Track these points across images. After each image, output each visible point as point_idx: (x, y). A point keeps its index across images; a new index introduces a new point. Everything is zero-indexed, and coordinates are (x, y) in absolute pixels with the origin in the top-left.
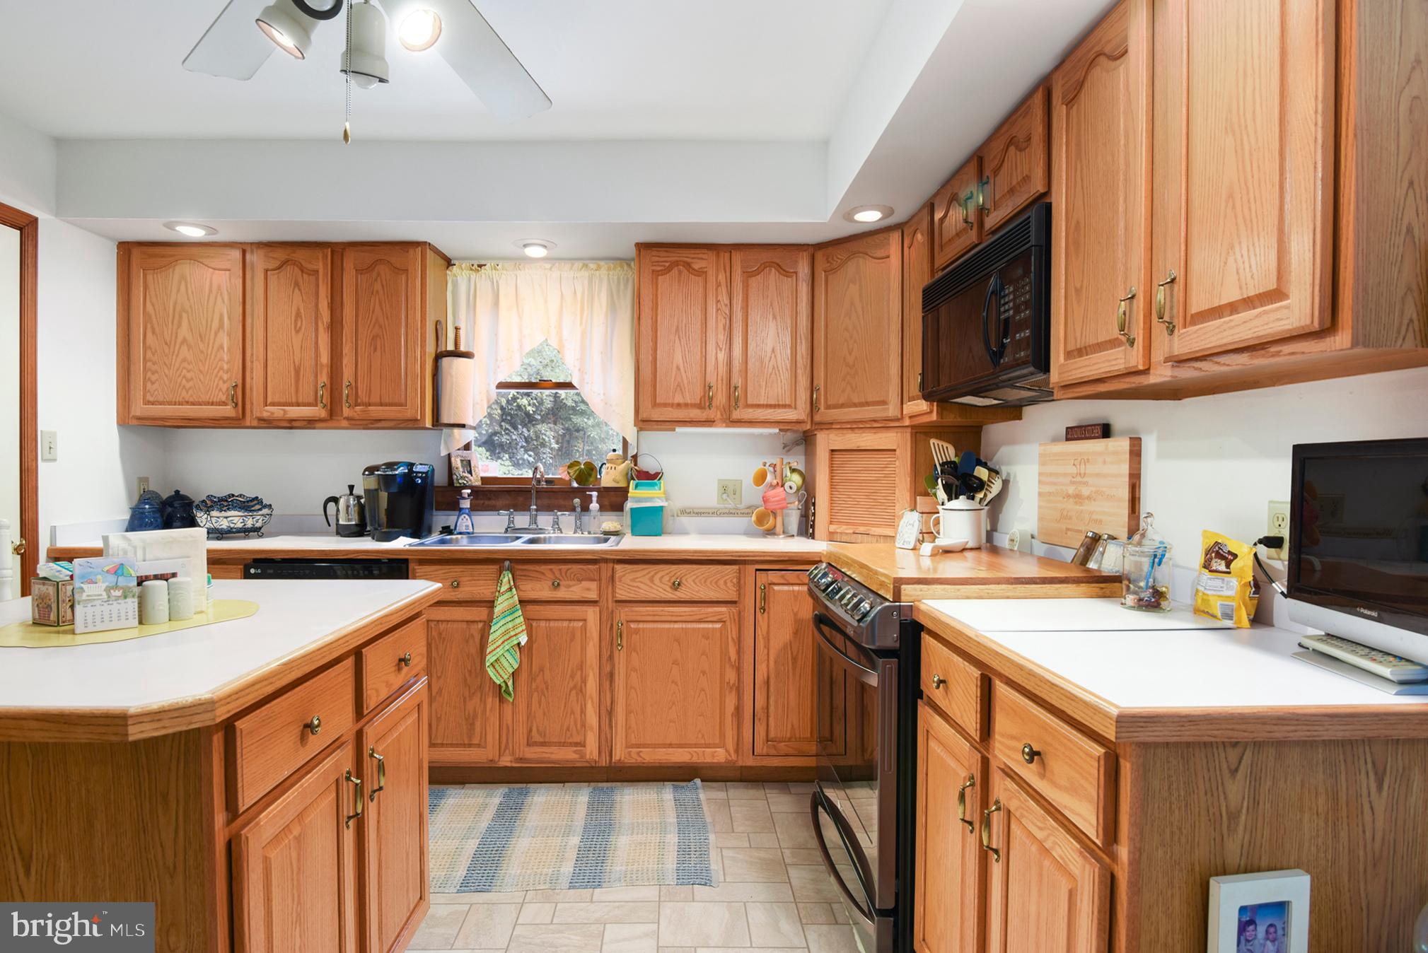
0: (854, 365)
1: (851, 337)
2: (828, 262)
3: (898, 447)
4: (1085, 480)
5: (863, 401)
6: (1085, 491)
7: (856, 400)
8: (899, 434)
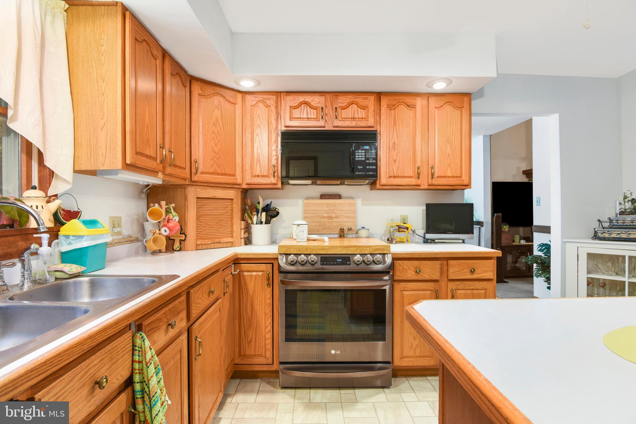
0: (218, 153)
1: (217, 138)
2: (202, 90)
3: (235, 197)
4: (334, 212)
5: (224, 173)
6: (333, 215)
7: (219, 172)
8: (235, 192)
